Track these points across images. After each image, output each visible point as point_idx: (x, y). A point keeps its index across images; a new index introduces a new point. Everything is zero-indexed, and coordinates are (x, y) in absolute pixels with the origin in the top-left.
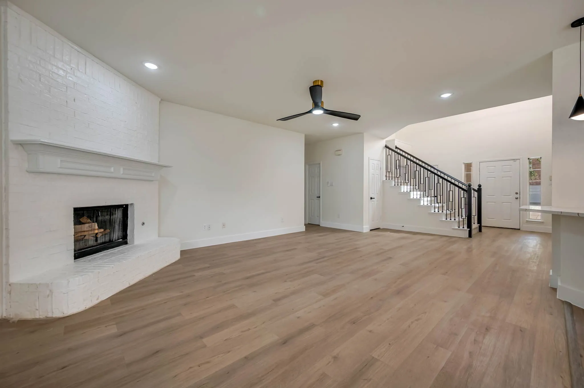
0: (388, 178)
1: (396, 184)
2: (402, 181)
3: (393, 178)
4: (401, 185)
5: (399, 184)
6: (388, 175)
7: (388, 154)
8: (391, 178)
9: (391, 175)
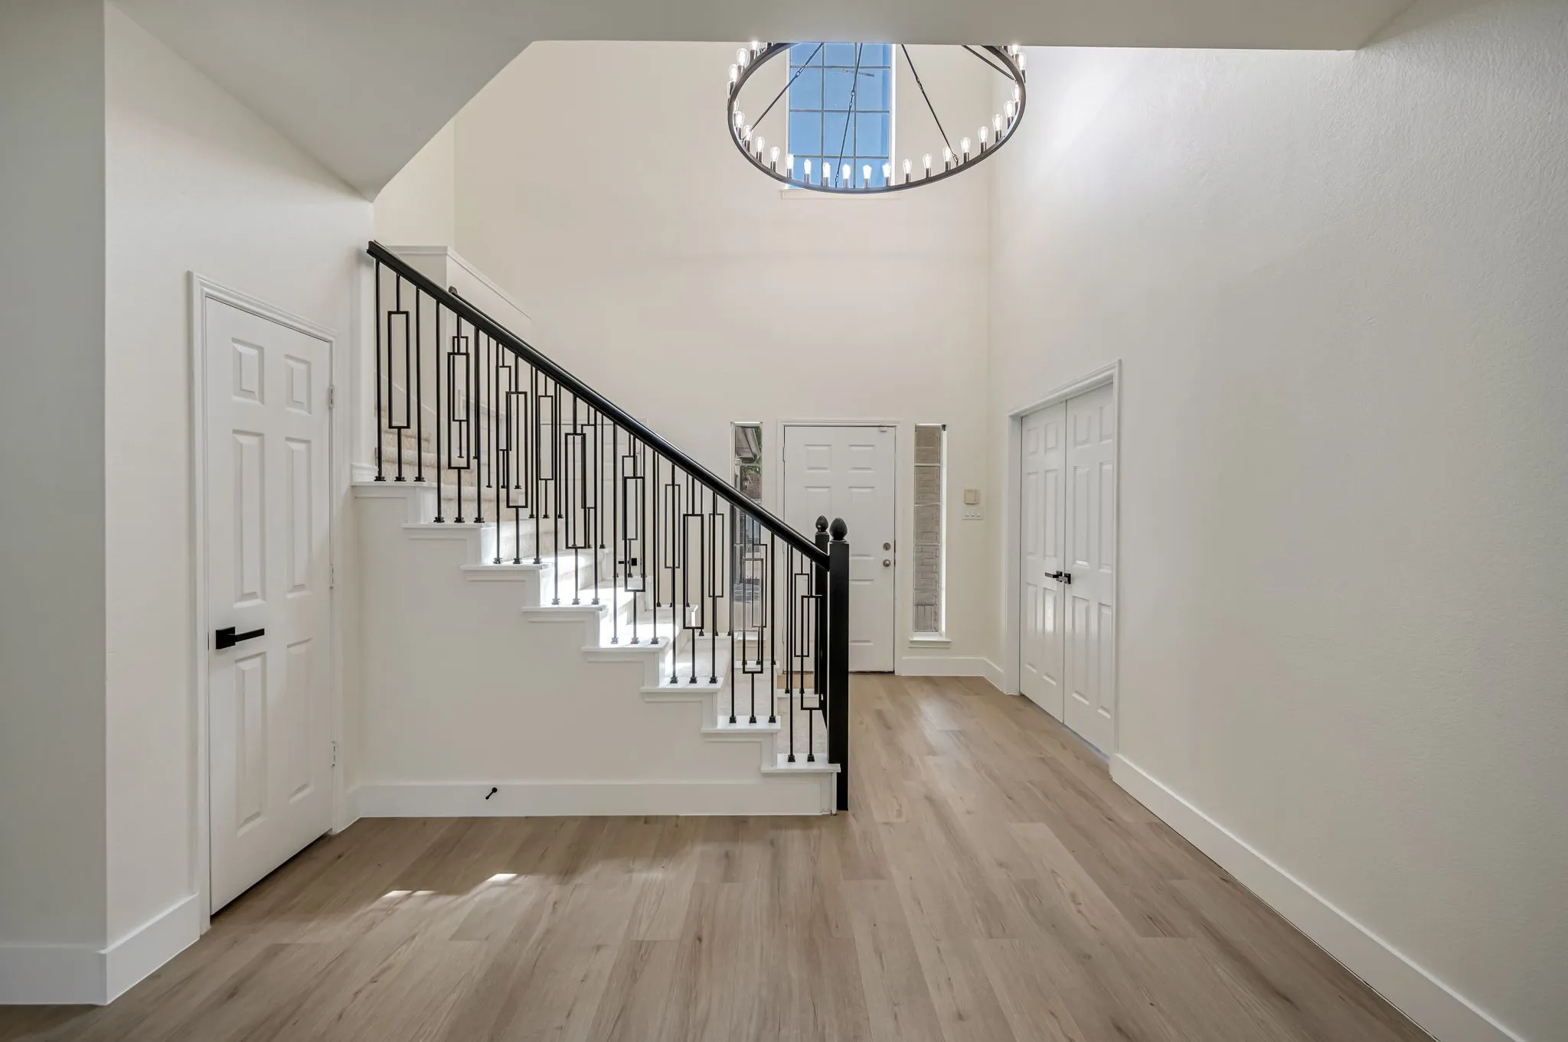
0: (389, 471)
1: (450, 512)
2: (489, 493)
3: (429, 474)
4: (479, 520)
5: (469, 511)
6: (390, 450)
7: (388, 304)
8: (410, 473)
9: (410, 453)
